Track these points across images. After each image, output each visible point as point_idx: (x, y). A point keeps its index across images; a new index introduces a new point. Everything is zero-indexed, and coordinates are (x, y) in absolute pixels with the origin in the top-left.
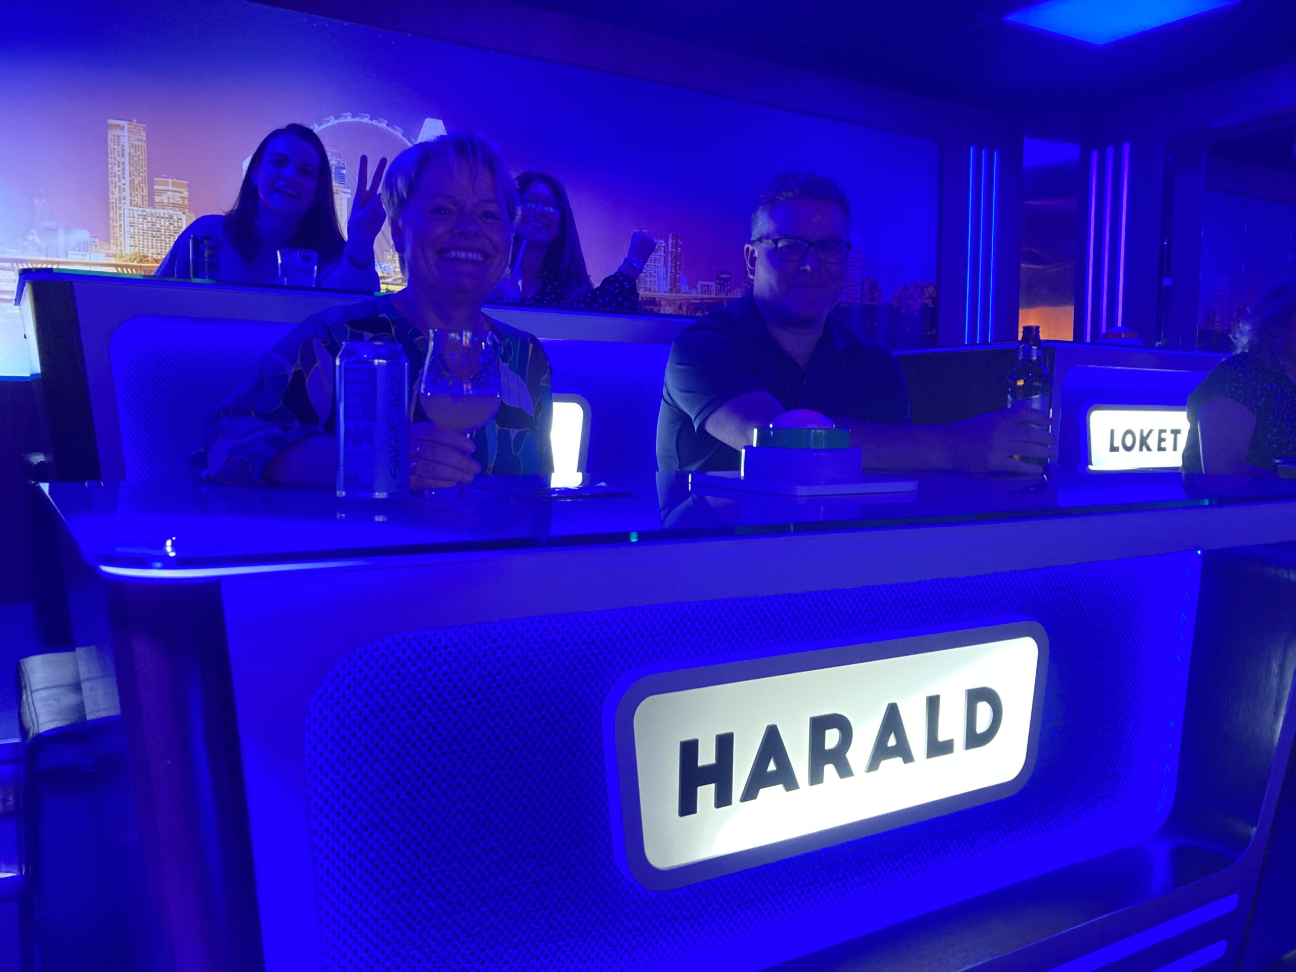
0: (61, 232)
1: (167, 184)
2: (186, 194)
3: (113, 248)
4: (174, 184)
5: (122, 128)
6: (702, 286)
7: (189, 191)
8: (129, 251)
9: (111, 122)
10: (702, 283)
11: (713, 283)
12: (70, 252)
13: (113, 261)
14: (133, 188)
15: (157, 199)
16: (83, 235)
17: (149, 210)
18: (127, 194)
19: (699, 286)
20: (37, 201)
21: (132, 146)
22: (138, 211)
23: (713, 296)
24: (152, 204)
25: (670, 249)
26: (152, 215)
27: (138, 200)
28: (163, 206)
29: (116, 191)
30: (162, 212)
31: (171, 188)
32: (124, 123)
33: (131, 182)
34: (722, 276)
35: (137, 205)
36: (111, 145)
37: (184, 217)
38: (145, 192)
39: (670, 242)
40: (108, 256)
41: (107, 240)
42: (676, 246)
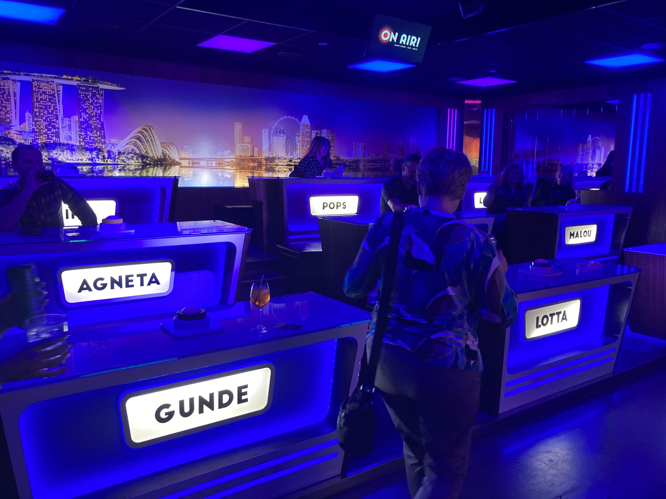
0: (225, 151)
1: (246, 137)
2: (250, 140)
3: (235, 154)
4: (248, 137)
5: (237, 124)
6: (372, 155)
7: (251, 139)
8: (238, 155)
9: (235, 123)
10: (372, 154)
11: (374, 154)
12: (226, 156)
13: (235, 157)
14: (239, 139)
15: (244, 141)
16: (229, 151)
17: (242, 144)
18: (238, 141)
19: (371, 156)
20: (220, 144)
21: (239, 129)
22: (240, 145)
23: (374, 158)
24: (243, 143)
25: (363, 146)
26: (243, 145)
27: (240, 142)
28: (245, 143)
29: (236, 140)
30: (245, 144)
31: (247, 138)
32: (238, 123)
33: (239, 138)
34: (377, 152)
35: (240, 143)
36: (235, 129)
37: (250, 145)
38: (242, 140)
39: (363, 144)
40: (234, 156)
41: (234, 152)
42: (364, 145)
